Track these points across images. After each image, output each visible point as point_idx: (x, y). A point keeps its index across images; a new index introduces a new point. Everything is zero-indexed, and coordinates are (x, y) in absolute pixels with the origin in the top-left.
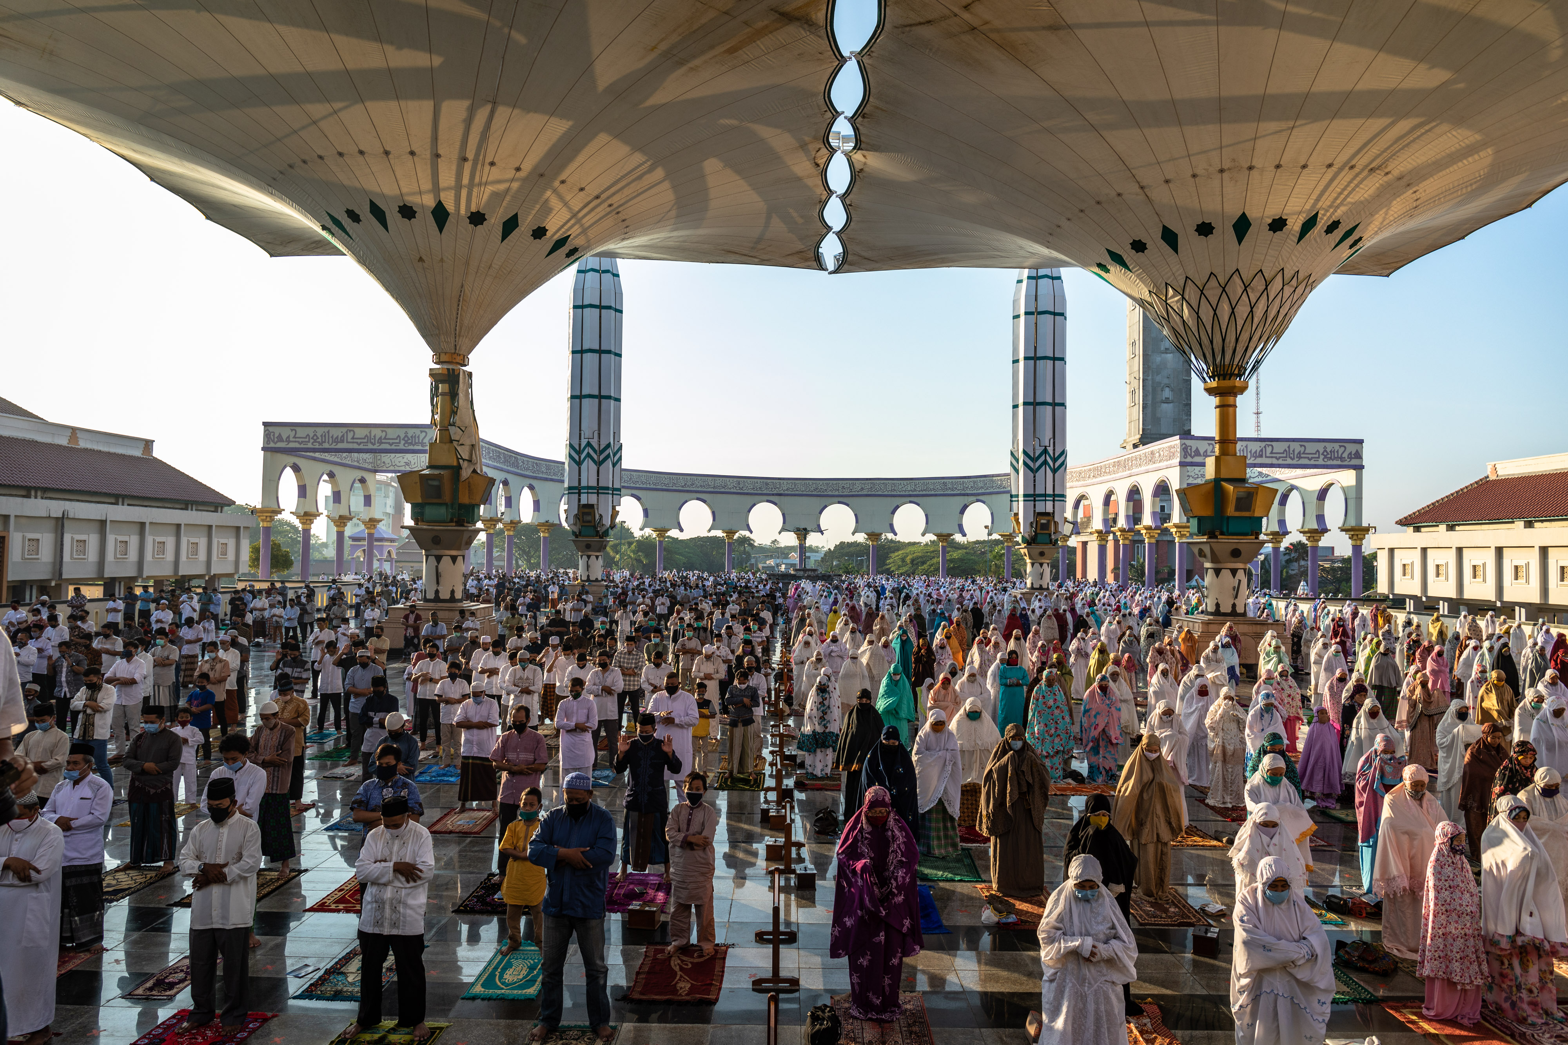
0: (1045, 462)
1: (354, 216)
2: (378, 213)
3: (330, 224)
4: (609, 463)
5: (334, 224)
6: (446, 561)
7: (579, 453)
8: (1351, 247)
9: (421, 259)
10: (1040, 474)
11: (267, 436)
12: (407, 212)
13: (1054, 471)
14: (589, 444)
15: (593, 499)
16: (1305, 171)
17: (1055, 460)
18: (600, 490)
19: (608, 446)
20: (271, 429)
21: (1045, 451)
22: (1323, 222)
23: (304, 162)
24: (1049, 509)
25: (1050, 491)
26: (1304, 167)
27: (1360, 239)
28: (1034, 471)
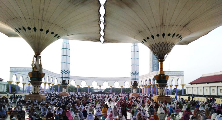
0: (136, 74)
1: (20, 29)
2: (24, 29)
3: (16, 30)
4: (68, 73)
5: (17, 30)
6: (36, 87)
7: (63, 72)
8: (180, 39)
9: (32, 37)
10: (135, 75)
11: (11, 69)
12: (29, 28)
13: (137, 75)
14: (64, 70)
15: (65, 79)
16: (173, 26)
17: (137, 73)
18: (66, 78)
19: (68, 71)
20: (11, 68)
21: (136, 72)
22: (176, 35)
23: (11, 19)
24: (136, 81)
25: (136, 78)
26: (173, 25)
27: (182, 38)
28: (134, 75)
